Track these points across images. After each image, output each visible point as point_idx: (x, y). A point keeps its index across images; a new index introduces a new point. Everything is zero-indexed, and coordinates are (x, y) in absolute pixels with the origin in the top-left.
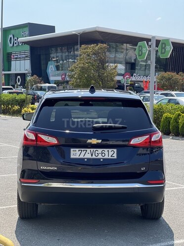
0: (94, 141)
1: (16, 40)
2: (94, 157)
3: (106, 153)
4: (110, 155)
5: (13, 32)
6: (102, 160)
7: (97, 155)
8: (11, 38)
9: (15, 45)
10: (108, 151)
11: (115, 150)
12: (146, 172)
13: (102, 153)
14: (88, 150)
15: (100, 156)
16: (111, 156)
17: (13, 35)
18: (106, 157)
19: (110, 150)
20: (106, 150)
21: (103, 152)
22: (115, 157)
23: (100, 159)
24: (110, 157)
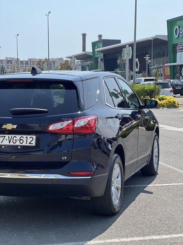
0: (9, 126)
1: (181, 31)
2: (12, 143)
3: (25, 139)
4: (28, 142)
5: (179, 23)
6: (19, 147)
7: (14, 142)
8: (176, 29)
9: (181, 36)
10: (27, 137)
11: (34, 137)
12: (68, 162)
13: (20, 140)
14: (7, 136)
15: (18, 143)
16: (30, 143)
17: (179, 26)
18: (24, 144)
19: (29, 136)
20: (25, 136)
21: (22, 138)
22: (34, 145)
23: (17, 146)
24: (28, 144)
